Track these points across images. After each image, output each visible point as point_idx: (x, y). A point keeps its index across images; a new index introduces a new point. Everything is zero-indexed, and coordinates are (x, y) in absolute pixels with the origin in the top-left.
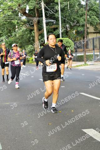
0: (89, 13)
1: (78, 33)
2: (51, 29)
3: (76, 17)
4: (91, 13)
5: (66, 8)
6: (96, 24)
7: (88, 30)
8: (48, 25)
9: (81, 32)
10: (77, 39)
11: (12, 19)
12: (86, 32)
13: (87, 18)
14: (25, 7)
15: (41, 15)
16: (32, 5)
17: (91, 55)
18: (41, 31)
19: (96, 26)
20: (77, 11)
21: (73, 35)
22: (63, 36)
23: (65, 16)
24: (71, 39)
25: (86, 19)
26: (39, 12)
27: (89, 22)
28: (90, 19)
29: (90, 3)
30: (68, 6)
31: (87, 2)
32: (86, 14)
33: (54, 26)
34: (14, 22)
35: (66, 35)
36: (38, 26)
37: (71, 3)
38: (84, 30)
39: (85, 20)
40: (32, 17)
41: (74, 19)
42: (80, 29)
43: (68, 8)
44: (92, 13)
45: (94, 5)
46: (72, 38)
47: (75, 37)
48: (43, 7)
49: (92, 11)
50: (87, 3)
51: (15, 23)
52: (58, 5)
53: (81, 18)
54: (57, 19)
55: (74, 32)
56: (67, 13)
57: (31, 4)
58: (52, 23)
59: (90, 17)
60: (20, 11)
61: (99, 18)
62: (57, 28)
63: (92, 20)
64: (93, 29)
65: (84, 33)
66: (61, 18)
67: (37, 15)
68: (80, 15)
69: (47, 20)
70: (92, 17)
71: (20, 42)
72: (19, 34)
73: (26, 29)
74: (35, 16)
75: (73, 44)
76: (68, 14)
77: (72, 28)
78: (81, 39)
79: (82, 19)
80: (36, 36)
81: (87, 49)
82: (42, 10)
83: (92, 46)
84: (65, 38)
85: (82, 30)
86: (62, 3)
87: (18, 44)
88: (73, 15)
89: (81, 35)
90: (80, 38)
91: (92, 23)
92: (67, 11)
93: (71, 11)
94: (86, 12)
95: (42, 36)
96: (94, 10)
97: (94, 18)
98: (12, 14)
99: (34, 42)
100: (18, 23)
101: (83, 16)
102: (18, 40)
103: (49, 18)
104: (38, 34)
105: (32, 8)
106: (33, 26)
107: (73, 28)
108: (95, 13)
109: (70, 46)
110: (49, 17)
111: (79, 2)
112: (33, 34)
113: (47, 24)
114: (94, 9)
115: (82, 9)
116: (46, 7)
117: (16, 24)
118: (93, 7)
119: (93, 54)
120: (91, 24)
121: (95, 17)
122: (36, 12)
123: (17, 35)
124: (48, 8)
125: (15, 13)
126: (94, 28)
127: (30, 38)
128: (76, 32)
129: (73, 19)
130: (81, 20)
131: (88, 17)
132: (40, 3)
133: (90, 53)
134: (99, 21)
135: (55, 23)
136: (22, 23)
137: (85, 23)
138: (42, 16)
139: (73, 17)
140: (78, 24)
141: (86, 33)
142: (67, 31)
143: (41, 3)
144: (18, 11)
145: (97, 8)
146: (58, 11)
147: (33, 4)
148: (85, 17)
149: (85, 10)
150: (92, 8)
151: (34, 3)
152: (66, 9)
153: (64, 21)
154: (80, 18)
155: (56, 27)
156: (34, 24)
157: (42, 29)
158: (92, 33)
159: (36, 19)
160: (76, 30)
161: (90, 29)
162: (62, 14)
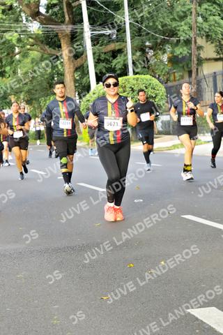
0: (201, 10)
1: (174, 60)
2: (105, 53)
3: (167, 21)
4: (206, 9)
6: (220, 36)
7: (201, 52)
8: (98, 43)
9: (184, 58)
10: (172, 78)
11: (4, 32)
12: (194, 59)
13: (196, 22)
15: (79, 17)
18: (78, 60)
19: (220, 42)
20: (172, 6)
21: (162, 67)
22: (136, 71)
23: (139, 19)
24: (158, 79)
25: (194, 26)
26: (74, 10)
27: (202, 32)
28: (206, 26)
32: (194, 13)
33: (112, 46)
34: (10, 38)
38: (191, 54)
39: (191, 28)
40: (56, 23)
41: (162, 27)
42: (181, 50)
44: (211, 8)
46: (159, 75)
47: (168, 73)
49: (209, 4)
51: (11, 40)
53: (183, 23)
54: (121, 30)
55: (165, 58)
58: (107, 39)
59: (206, 19)
60: (24, 8)
62: (120, 51)
63: (210, 26)
64: (214, 49)
65: (191, 60)
66: (130, 23)
67: (67, 19)
68: (178, 16)
69: (95, 30)
70: (211, 18)
71: (26, 88)
72: (25, 70)
73: (42, 56)
74: (63, 22)
75: (164, 89)
78: (182, 77)
79: (185, 24)
80: (66, 71)
82: (81, 4)
83: (213, 94)
84: (143, 76)
85: (186, 52)
87: (23, 93)
88: (160, 15)
89: (183, 67)
90: (181, 74)
91: (210, 34)
94: (193, 6)
95: (83, 71)
96: (214, 2)
97: (216, 22)
98: (4, 17)
100: (19, 40)
101: (186, 16)
102: (21, 85)
103: (100, 25)
104: (72, 66)
105: (55, 2)
106: (60, 46)
107: (161, 49)
108: (217, 8)
109: (156, 96)
110: (98, 23)
112: (60, 67)
113: (95, 40)
117: (14, 42)
120: (208, 37)
121: (217, 18)
122: (65, 10)
123: (19, 70)
125: (13, 14)
126: (216, 46)
127: (53, 78)
128: (170, 60)
130: (181, 29)
131: (200, 19)
135: (115, 36)
136: (30, 40)
137: (192, 35)
138: (81, 21)
139: (162, 20)
140: (174, 39)
141: (196, 62)
142: (147, 58)
144: (19, 9)
146: (123, 5)
148: (191, 19)
152: (142, 2)
153: (137, 32)
154: (179, 23)
155: (117, 48)
156: (62, 41)
157: (82, 54)
158: (210, 59)
159: (67, 28)
160: (170, 55)
161: (205, 50)
162: (132, 15)
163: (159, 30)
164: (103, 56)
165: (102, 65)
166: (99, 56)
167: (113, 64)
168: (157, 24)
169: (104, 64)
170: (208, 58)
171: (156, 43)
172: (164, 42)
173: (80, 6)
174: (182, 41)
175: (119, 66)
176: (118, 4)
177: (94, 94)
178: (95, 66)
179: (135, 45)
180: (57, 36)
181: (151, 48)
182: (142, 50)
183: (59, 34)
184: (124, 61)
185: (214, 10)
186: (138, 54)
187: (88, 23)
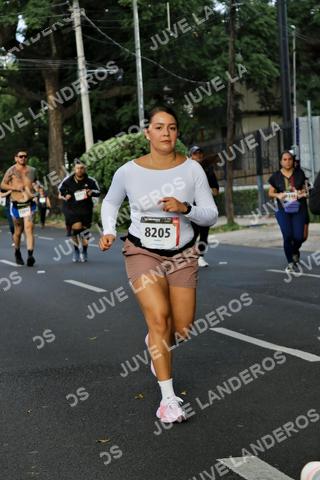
0: (240, 45)
2: (107, 100)
3: (194, 58)
4: (247, 43)
5: (158, 24)
6: (266, 82)
7: (240, 103)
9: (216, 110)
10: (199, 137)
12: (230, 112)
13: (234, 60)
14: (13, 21)
15: (71, 49)
16: (36, 15)
17: (249, 191)
18: (69, 108)
19: (265, 89)
20: (201, 38)
21: (186, 121)
25: (231, 66)
26: (65, 39)
28: (246, 66)
29: (244, 5)
30: (165, 17)
31: (236, 4)
32: (231, 48)
33: (116, 91)
37: (176, 9)
38: (225, 105)
40: (37, 56)
41: (187, 66)
42: (212, 99)
43: (167, 25)
44: (254, 42)
45: (258, 13)
47: (193, 130)
48: (77, 22)
49: (252, 36)
50: (234, 8)
52: (132, 16)
53: (215, 61)
54: (128, 65)
57: (35, 10)
59: (247, 58)
61: (276, 60)
62: (128, 98)
63: (253, 67)
64: (257, 99)
65: (225, 113)
66: (142, 60)
67: (54, 51)
68: (209, 52)
69: (92, 68)
70: (254, 56)
73: (18, 101)
74: (48, 56)
77: (180, 98)
78: (213, 136)
79: (218, 63)
80: (52, 124)
81: (235, 172)
82: (74, 32)
83: (255, 160)
86: (146, 9)
88: (184, 50)
89: (215, 122)
90: (211, 131)
91: (252, 77)
93: (179, 36)
94: (230, 39)
95: (76, 124)
96: (257, 34)
97: (261, 62)
99: (47, 146)
101: (219, 52)
103: (100, 61)
104: (59, 117)
105: (37, 27)
106: (43, 89)
108: (262, 42)
114: (261, 28)
115: (214, 28)
116: (87, 22)
118: (256, 23)
119: (256, 187)
120: (250, 82)
121: (262, 56)
122: (52, 39)
124: (97, 24)
126: (260, 95)
127: (33, 133)
128: (196, 111)
129: (183, 66)
130: (213, 69)
131: (239, 57)
132: (67, 7)
133: (246, 184)
134: (276, 70)
135: (120, 78)
136: (2, 79)
138: (74, 55)
139: (186, 56)
141: (232, 116)
143: (71, 10)
145: (270, 26)
146: (133, 34)
147: (40, 11)
148: (227, 57)
149: (228, 32)
150: (253, 27)
151: (43, 6)
153: (152, 73)
154: (210, 62)
155: (123, 93)
156: (46, 81)
157: (75, 101)
158: (252, 113)
159: (54, 64)
160: (198, 105)
161: (245, 100)
162: (145, 48)
163: (183, 70)
164: (103, 105)
165: (103, 117)
166: (99, 104)
167: (118, 116)
169: (105, 116)
170: (250, 110)
171: (178, 88)
175: (125, 119)
176: (126, 33)
179: (150, 89)
180: (39, 74)
181: (170, 95)
182: (159, 97)
183: (44, 72)
184: (133, 112)
185: (258, 46)
186: (153, 102)
187: (83, 58)
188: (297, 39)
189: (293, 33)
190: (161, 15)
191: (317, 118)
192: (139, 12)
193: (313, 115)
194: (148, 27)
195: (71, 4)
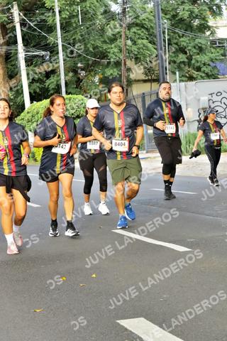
0: (130, 34)
1: (105, 81)
2: (39, 74)
3: (99, 43)
4: (135, 33)
5: (73, 21)
6: (148, 59)
7: (131, 74)
8: (32, 64)
9: (114, 79)
10: (103, 98)
12: (124, 80)
13: (126, 45)
15: (12, 40)
18: (13, 80)
19: (148, 64)
20: (103, 30)
21: (93, 87)
22: (69, 91)
23: (71, 41)
25: (124, 49)
26: (8, 31)
27: (131, 55)
28: (134, 48)
29: (132, 7)
30: (77, 16)
31: (126, 6)
32: (123, 36)
33: (45, 68)
35: (77, 88)
36: (8, 68)
37: (85, 9)
38: (121, 76)
39: (121, 51)
41: (94, 49)
42: (111, 71)
43: (79, 21)
44: (139, 32)
46: (91, 96)
47: (99, 93)
48: (17, 19)
49: (138, 28)
50: (125, 9)
52: (55, 15)
53: (113, 46)
54: (53, 50)
55: (97, 79)
56: (76, 33)
58: (40, 60)
59: (135, 43)
61: (154, 44)
62: (53, 72)
63: (139, 49)
64: (143, 71)
65: (121, 81)
66: (63, 45)
67: (2, 39)
68: (108, 39)
69: (29, 51)
70: (140, 41)
76: (78, 37)
77: (90, 71)
79: (115, 47)
80: (1, 91)
82: (15, 26)
84: (75, 96)
85: (116, 74)
86: (63, 11)
88: (91, 38)
91: (139, 56)
92: (76, 28)
93: (88, 28)
94: (122, 30)
96: (142, 26)
97: (144, 45)
101: (116, 39)
103: (34, 46)
107: (92, 70)
108: (145, 32)
110: (32, 45)
111: (106, 6)
113: (29, 61)
114: (144, 22)
115: (112, 22)
116: (24, 20)
118: (140, 18)
120: (137, 60)
121: (145, 42)
124: (31, 21)
126: (144, 68)
128: (101, 81)
129: (91, 49)
130: (111, 51)
131: (129, 42)
132: (9, 9)
134: (155, 51)
135: (48, 57)
137: (121, 57)
138: (16, 42)
139: (93, 42)
140: (105, 61)
141: (126, 83)
142: (79, 78)
143: (12, 11)
145: (150, 21)
146: (55, 28)
148: (121, 42)
149: (121, 26)
150: (138, 22)
152: (74, 25)
153: (70, 54)
154: (109, 46)
155: (50, 69)
157: (17, 74)
158: (139, 81)
159: (2, 49)
160: (101, 76)
161: (133, 71)
162: (65, 37)
163: (91, 52)
164: (37, 77)
165: (36, 85)
167: (47, 84)
168: (88, 46)
169: (38, 84)
170: (137, 79)
171: (88, 65)
172: (95, 63)
173: (14, 29)
174: (112, 63)
175: (52, 86)
176: (51, 27)
177: (28, 113)
178: (29, 86)
179: (68, 65)
181: (82, 69)
182: (75, 71)
184: (57, 81)
185: (142, 34)
186: (71, 74)
187: (22, 45)
188: (168, 29)
189: (166, 26)
190: (75, 14)
191: (183, 83)
192: (60, 12)
193: (180, 81)
194: (66, 23)
195: (12, 7)
